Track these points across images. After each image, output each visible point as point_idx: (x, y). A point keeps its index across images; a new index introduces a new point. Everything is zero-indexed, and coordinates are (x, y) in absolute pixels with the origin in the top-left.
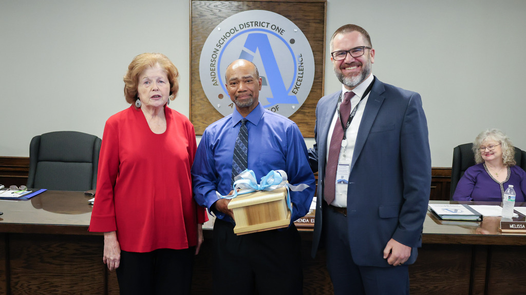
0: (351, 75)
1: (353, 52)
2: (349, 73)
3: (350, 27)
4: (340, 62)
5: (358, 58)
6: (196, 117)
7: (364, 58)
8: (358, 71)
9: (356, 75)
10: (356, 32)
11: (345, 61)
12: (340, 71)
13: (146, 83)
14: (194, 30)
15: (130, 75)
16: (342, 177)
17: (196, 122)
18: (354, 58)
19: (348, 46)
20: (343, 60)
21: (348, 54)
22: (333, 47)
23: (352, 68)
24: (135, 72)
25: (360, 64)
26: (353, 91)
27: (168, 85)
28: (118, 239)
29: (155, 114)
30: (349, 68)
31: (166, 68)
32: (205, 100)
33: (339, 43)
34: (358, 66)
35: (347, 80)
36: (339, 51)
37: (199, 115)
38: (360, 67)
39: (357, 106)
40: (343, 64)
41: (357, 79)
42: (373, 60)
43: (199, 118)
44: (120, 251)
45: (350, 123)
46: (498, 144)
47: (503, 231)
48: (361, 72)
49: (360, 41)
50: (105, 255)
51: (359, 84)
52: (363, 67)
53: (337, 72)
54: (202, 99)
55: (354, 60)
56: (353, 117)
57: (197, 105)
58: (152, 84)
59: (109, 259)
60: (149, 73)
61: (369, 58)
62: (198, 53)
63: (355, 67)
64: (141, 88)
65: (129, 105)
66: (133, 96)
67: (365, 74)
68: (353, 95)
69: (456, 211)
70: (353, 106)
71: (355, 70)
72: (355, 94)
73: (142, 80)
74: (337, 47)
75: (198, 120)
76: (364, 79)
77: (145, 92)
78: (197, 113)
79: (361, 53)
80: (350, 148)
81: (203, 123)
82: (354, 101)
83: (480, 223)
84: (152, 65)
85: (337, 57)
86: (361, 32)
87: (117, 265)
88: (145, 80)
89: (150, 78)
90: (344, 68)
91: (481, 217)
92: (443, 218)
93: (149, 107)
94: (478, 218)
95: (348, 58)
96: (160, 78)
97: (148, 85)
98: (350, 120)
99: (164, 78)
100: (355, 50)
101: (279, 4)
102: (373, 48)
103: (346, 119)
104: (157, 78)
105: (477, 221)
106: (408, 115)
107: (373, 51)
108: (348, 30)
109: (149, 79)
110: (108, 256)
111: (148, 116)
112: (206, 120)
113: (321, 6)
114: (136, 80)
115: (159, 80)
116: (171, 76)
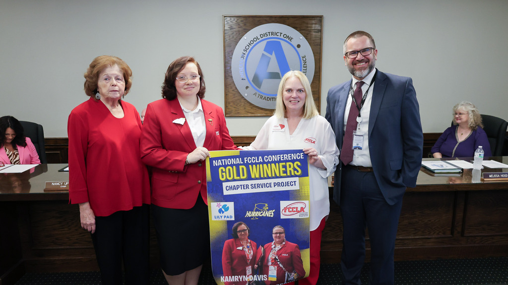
0: (361, 69)
1: (363, 52)
2: (360, 68)
3: (360, 33)
4: (353, 59)
5: (367, 57)
6: (229, 103)
7: (371, 56)
8: (366, 66)
9: (365, 69)
10: (365, 37)
11: (357, 59)
12: (352, 66)
13: (106, 79)
15: (91, 72)
16: (358, 144)
17: (230, 107)
18: (364, 56)
19: (359, 48)
20: (355, 58)
21: (359, 54)
22: (347, 48)
23: (362, 64)
24: (96, 69)
25: (368, 61)
26: (363, 80)
27: (123, 82)
28: (92, 207)
29: (113, 104)
30: (360, 64)
31: (122, 69)
32: (236, 90)
33: (352, 45)
34: (366, 62)
35: (358, 73)
36: (352, 51)
37: (232, 101)
38: (367, 63)
39: (367, 92)
40: (355, 61)
41: (365, 72)
42: (376, 58)
43: (231, 104)
44: (94, 217)
45: (363, 105)
46: (466, 113)
47: (485, 180)
48: (368, 67)
49: (368, 44)
50: (81, 221)
51: (367, 75)
52: (370, 63)
53: (349, 67)
54: (233, 90)
55: (363, 58)
56: (365, 100)
57: (230, 95)
58: (111, 80)
59: (86, 224)
60: (109, 72)
61: (374, 56)
62: (231, 56)
63: (364, 63)
64: (101, 83)
66: (92, 88)
67: (371, 68)
68: (363, 83)
69: (442, 166)
70: (364, 92)
71: (364, 66)
72: (364, 83)
73: (102, 76)
74: (350, 48)
75: (231, 106)
76: (370, 71)
77: (104, 87)
78: (230, 100)
79: (369, 53)
80: (365, 123)
81: (235, 107)
82: (364, 88)
83: (461, 174)
84: (111, 66)
85: (350, 56)
86: (368, 36)
87: (94, 228)
88: (105, 77)
89: (110, 75)
90: (356, 64)
91: (462, 170)
92: (436, 171)
93: (108, 99)
94: (460, 170)
95: (359, 57)
96: (118, 76)
97: (107, 81)
98: (363, 102)
99: (121, 76)
100: (364, 50)
101: (288, 19)
102: (376, 49)
103: (359, 102)
104: (115, 76)
105: (459, 173)
106: (407, 94)
107: (376, 51)
108: (359, 35)
109: (108, 77)
110: (84, 222)
112: (237, 106)
113: (320, 19)
114: (97, 75)
115: (117, 79)
116: (126, 76)
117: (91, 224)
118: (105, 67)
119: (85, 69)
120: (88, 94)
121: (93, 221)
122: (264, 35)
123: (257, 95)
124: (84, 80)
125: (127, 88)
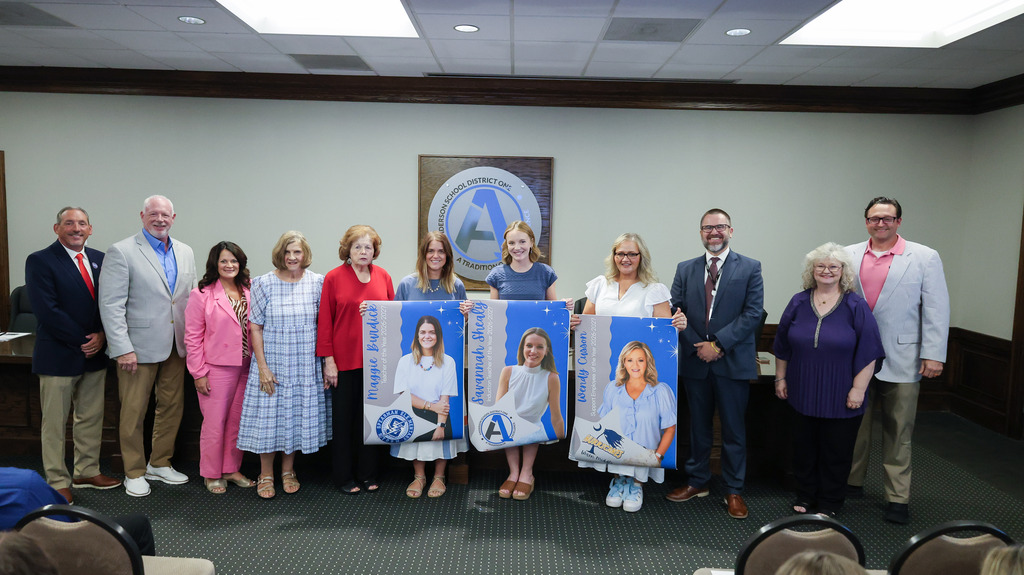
0: (714, 244)
2: (713, 242)
4: (708, 234)
5: (721, 232)
9: (718, 244)
12: (706, 240)
13: (357, 248)
14: (423, 185)
15: (346, 240)
18: (718, 232)
20: (710, 233)
21: (714, 229)
23: (716, 239)
24: (350, 238)
25: (721, 236)
27: (372, 251)
28: (335, 361)
29: (361, 271)
30: (714, 239)
35: (711, 247)
36: (708, 226)
38: (721, 239)
41: (719, 247)
48: (722, 242)
51: (720, 250)
52: (724, 239)
58: (361, 249)
60: (360, 242)
63: (718, 239)
64: (353, 251)
65: (343, 262)
66: (345, 254)
67: (725, 245)
72: (719, 259)
73: (355, 245)
76: (723, 247)
77: (356, 255)
84: (363, 236)
85: (705, 230)
87: (336, 380)
89: (361, 245)
90: (710, 239)
93: (357, 265)
96: (367, 245)
97: (358, 250)
99: (371, 245)
100: (719, 226)
101: (507, 161)
104: (365, 245)
108: (716, 212)
109: (359, 246)
111: (357, 271)
113: (548, 163)
114: (350, 245)
115: (367, 247)
116: (376, 244)
117: (333, 377)
118: (357, 238)
119: (341, 237)
120: (342, 258)
121: (336, 374)
122: (472, 182)
123: (462, 261)
124: (339, 246)
125: (375, 255)
